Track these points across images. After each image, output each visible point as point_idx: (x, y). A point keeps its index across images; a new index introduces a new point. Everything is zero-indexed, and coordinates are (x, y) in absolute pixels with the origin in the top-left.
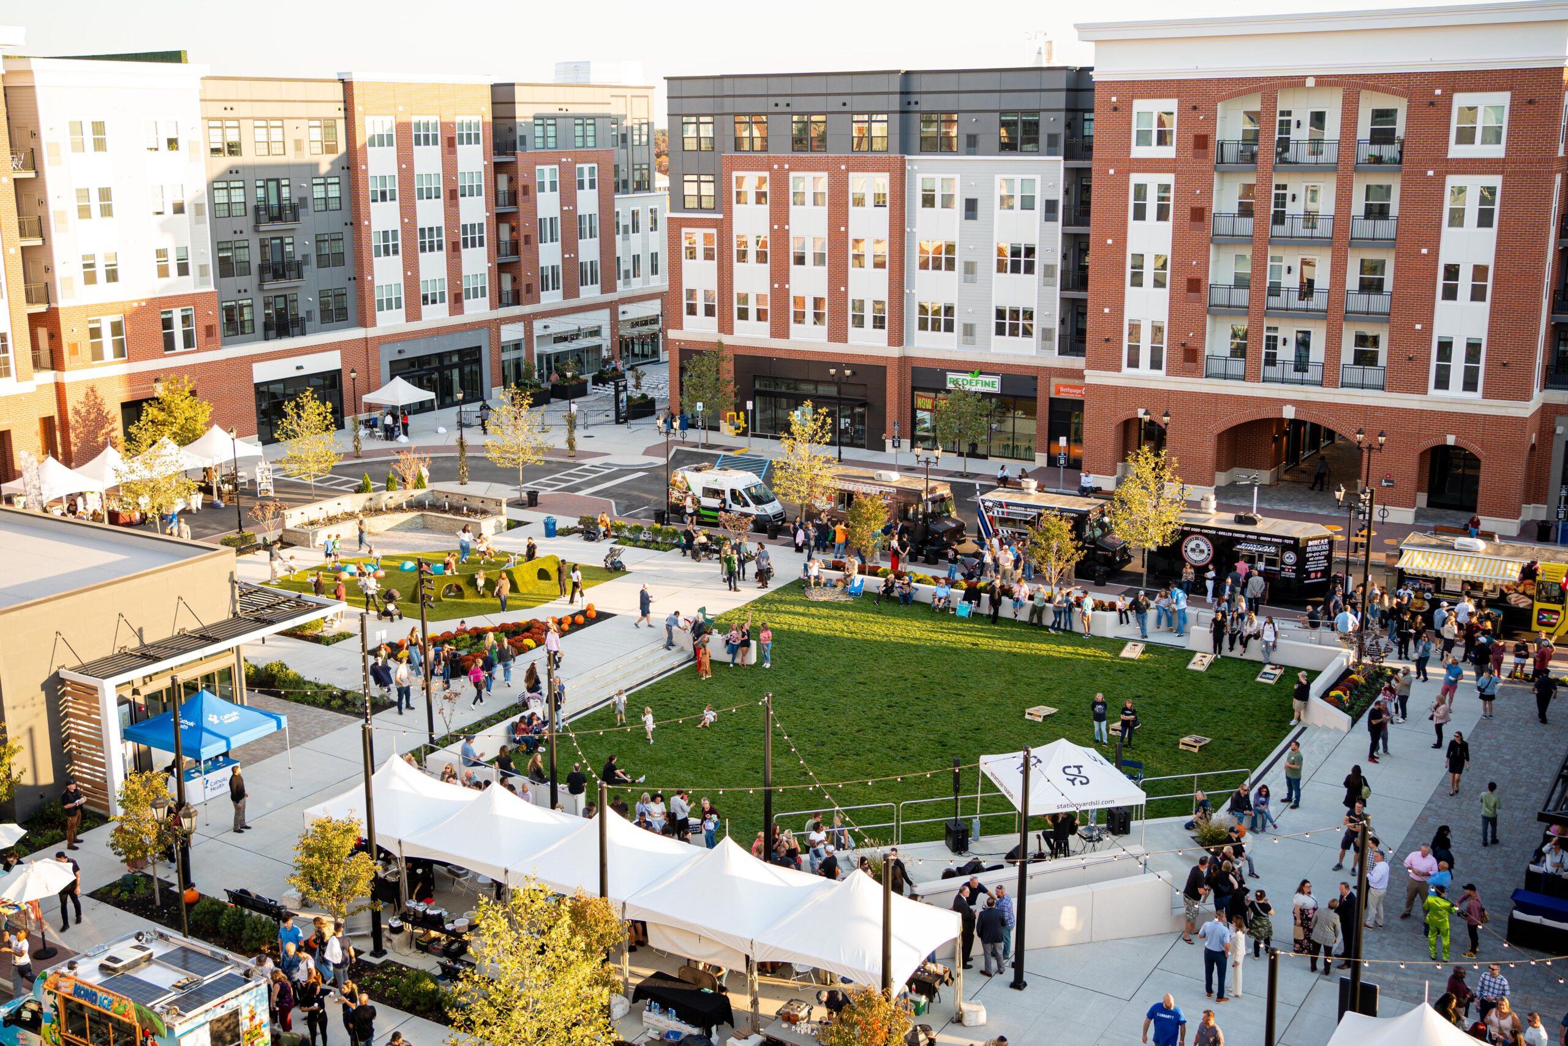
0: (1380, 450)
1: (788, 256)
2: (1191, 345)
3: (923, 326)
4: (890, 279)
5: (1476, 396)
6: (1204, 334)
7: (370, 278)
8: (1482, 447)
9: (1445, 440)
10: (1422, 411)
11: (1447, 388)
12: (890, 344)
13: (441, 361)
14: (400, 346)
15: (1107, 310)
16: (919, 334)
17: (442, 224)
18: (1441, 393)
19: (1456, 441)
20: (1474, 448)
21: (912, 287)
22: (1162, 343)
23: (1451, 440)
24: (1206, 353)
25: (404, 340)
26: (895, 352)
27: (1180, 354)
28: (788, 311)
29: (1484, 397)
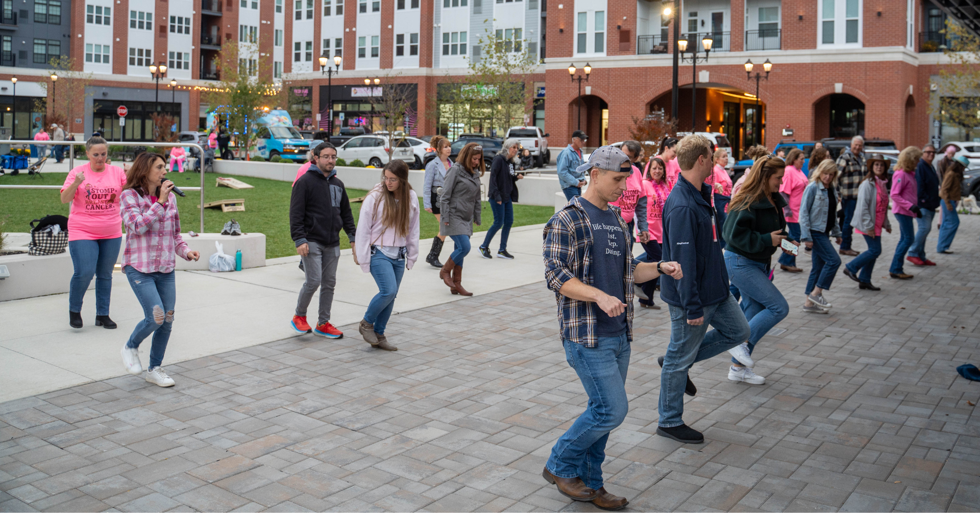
0: (766, 77)
1: (356, 7)
2: (624, 28)
3: (446, 52)
4: (421, 15)
5: (858, 46)
6: (635, 17)
7: (80, 36)
8: (866, 91)
9: (834, 88)
10: (813, 64)
11: (832, 42)
12: (421, 65)
13: (143, 108)
14: (104, 90)
15: (561, 6)
16: (442, 58)
17: (153, 11)
18: (828, 47)
19: (843, 88)
20: (859, 93)
21: (438, 21)
22: (603, 29)
23: (838, 88)
24: (638, 34)
25: (109, 87)
26: (424, 71)
27: (617, 37)
28: (355, 49)
29: (864, 45)
